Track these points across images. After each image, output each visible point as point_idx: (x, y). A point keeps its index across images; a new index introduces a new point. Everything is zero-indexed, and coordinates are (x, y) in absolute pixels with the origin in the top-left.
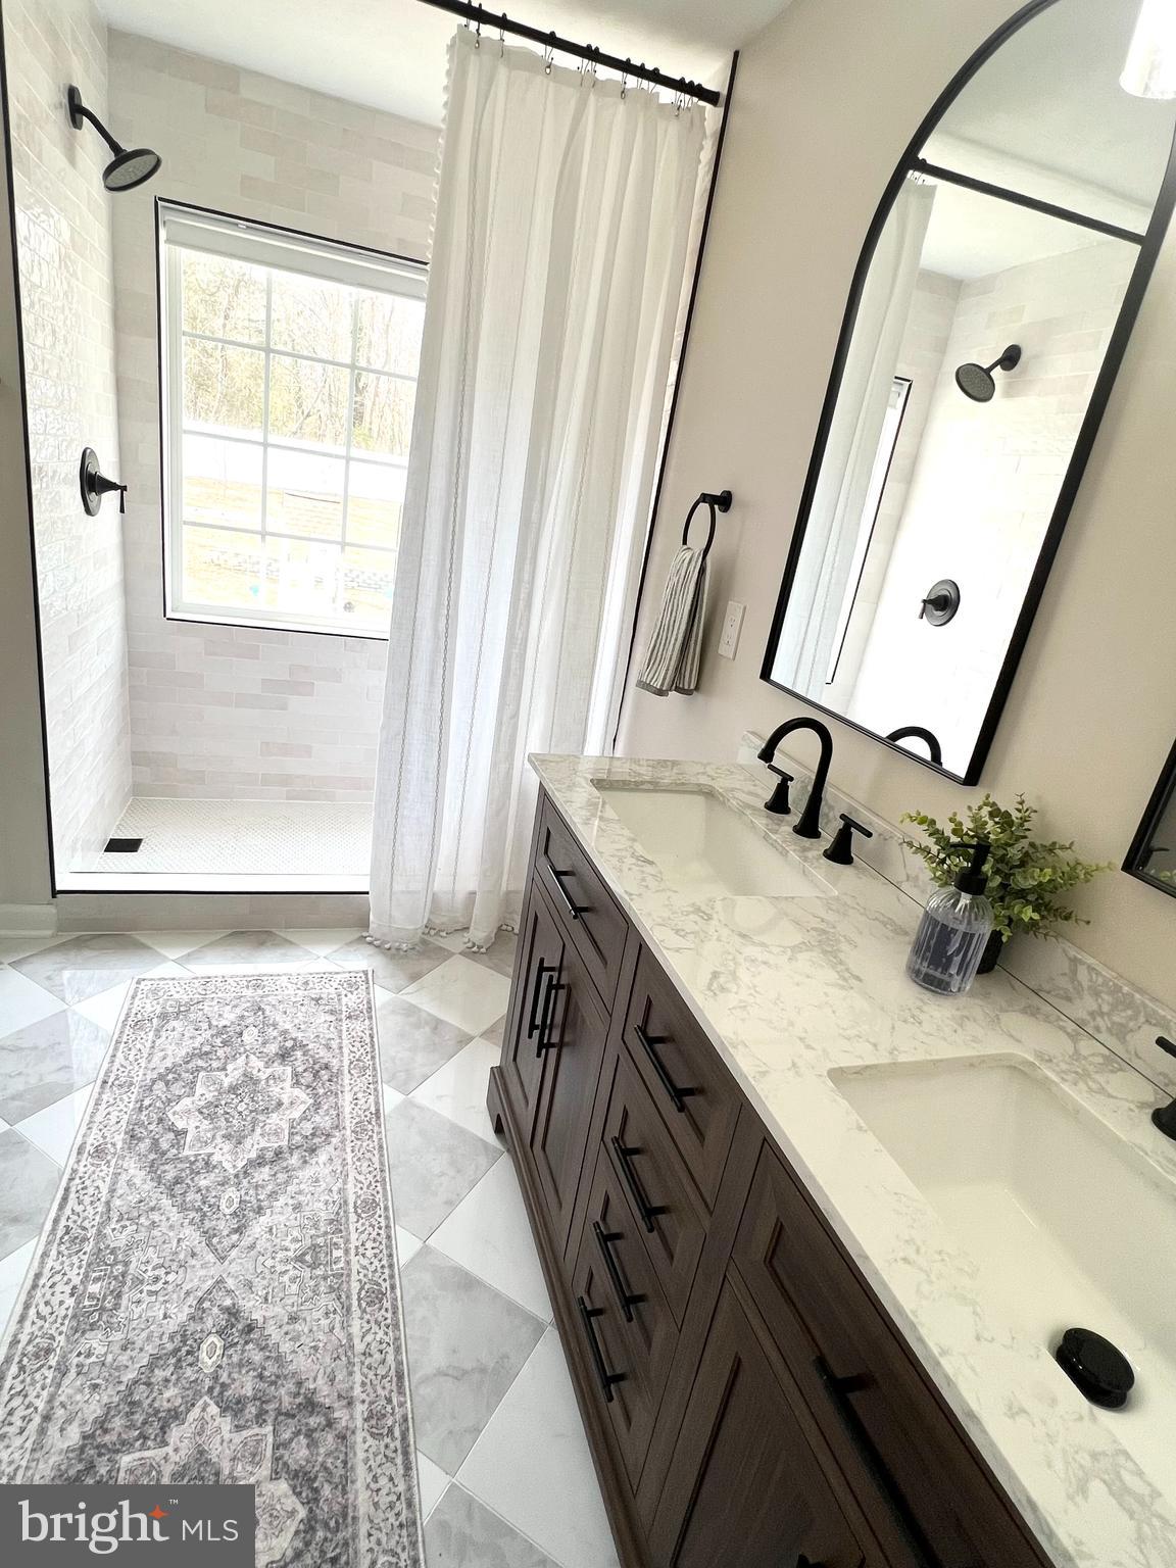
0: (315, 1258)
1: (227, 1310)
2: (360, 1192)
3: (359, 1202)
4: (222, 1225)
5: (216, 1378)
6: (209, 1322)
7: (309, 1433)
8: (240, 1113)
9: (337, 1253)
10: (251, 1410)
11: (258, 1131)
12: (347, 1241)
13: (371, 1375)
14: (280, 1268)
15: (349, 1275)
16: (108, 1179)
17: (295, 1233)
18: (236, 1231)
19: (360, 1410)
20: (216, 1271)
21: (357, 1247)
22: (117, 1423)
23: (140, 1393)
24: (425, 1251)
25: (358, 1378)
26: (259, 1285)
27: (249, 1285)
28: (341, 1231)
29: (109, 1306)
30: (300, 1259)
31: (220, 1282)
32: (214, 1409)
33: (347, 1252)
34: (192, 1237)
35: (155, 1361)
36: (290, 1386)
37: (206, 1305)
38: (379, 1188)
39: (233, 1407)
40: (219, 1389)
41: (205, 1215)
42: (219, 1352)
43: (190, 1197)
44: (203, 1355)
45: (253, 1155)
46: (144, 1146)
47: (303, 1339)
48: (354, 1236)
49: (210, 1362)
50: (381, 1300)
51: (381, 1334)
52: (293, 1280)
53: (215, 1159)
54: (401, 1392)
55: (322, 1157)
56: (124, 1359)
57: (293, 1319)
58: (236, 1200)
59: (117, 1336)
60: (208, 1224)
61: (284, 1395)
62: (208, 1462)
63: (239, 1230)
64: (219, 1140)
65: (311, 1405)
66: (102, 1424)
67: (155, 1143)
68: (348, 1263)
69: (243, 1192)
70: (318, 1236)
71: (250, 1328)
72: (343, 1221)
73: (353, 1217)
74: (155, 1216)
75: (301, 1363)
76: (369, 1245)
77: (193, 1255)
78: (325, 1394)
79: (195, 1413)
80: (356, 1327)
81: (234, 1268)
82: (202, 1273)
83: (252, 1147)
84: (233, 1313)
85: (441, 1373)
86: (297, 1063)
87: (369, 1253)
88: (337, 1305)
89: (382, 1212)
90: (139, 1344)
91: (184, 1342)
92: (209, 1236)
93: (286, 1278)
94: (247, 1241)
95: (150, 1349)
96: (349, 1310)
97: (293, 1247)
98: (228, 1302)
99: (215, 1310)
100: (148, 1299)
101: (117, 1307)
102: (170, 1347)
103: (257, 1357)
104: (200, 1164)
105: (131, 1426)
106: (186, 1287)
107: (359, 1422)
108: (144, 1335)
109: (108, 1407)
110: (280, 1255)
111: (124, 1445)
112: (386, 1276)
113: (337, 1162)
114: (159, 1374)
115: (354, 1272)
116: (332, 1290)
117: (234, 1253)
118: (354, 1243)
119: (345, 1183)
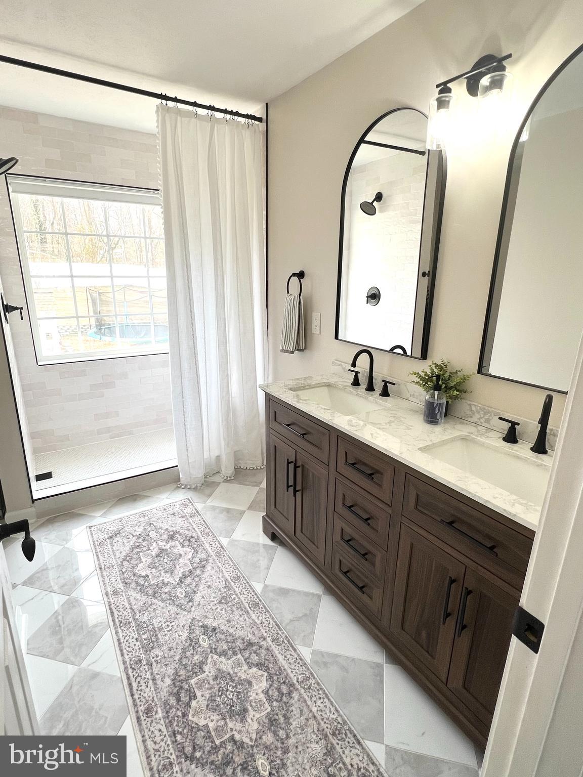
0: (226, 601)
1: (202, 627)
2: (231, 575)
3: (232, 578)
4: (182, 601)
5: (211, 648)
6: (198, 633)
7: (255, 652)
8: (166, 563)
9: (233, 597)
10: (230, 653)
11: (177, 567)
12: (235, 592)
13: (268, 629)
14: (214, 608)
15: (242, 602)
16: (126, 600)
17: (213, 595)
18: (190, 601)
19: (269, 640)
20: (190, 616)
21: (240, 592)
22: (182, 672)
23: (185, 661)
24: (266, 586)
25: (263, 631)
26: (210, 615)
27: (206, 617)
28: (230, 589)
29: (155, 640)
30: (220, 602)
31: (193, 619)
32: (215, 657)
33: (237, 595)
34: (174, 609)
35: (184, 650)
36: (240, 641)
37: (193, 628)
38: (237, 571)
39: (224, 653)
40: (214, 650)
41: (173, 600)
42: (207, 640)
43: (164, 596)
44: (202, 643)
45: (180, 575)
46: (133, 585)
47: (236, 626)
48: (236, 589)
49: (206, 644)
50: (258, 606)
51: (264, 616)
52: (221, 610)
53: (166, 581)
54: (280, 629)
55: (209, 567)
56: (172, 653)
57: (229, 621)
58: (183, 592)
59: (165, 648)
60: (177, 603)
61: (239, 643)
62: (223, 672)
63: (191, 601)
64: (163, 574)
65: (251, 644)
66: (176, 674)
67: (137, 583)
68: (239, 598)
69: (184, 588)
70: (223, 594)
71: (214, 629)
72: (229, 586)
73: (233, 584)
74: (154, 607)
75: (239, 633)
76: (244, 590)
77: (178, 614)
78: (254, 639)
79: (209, 660)
80: (254, 616)
81: (196, 613)
82: (185, 618)
83: (179, 572)
84: (204, 627)
85: (291, 621)
86: (179, 539)
87: (246, 593)
88: (242, 612)
89: (243, 579)
90: (175, 648)
91: (191, 641)
92: (180, 606)
93: (218, 610)
94: (196, 604)
95: (180, 648)
96: (248, 612)
97: (215, 600)
98: (201, 624)
99: (197, 628)
100: (169, 633)
101: (158, 639)
102: (187, 644)
103: (223, 637)
104: (161, 585)
105: (189, 671)
106: (181, 625)
107: (271, 643)
108: (175, 644)
109: (175, 669)
110: (212, 604)
111: (190, 677)
112: (256, 598)
113: (216, 568)
114: (188, 654)
115: (243, 601)
116: (238, 608)
117: (193, 609)
118: (238, 592)
119: (223, 573)
